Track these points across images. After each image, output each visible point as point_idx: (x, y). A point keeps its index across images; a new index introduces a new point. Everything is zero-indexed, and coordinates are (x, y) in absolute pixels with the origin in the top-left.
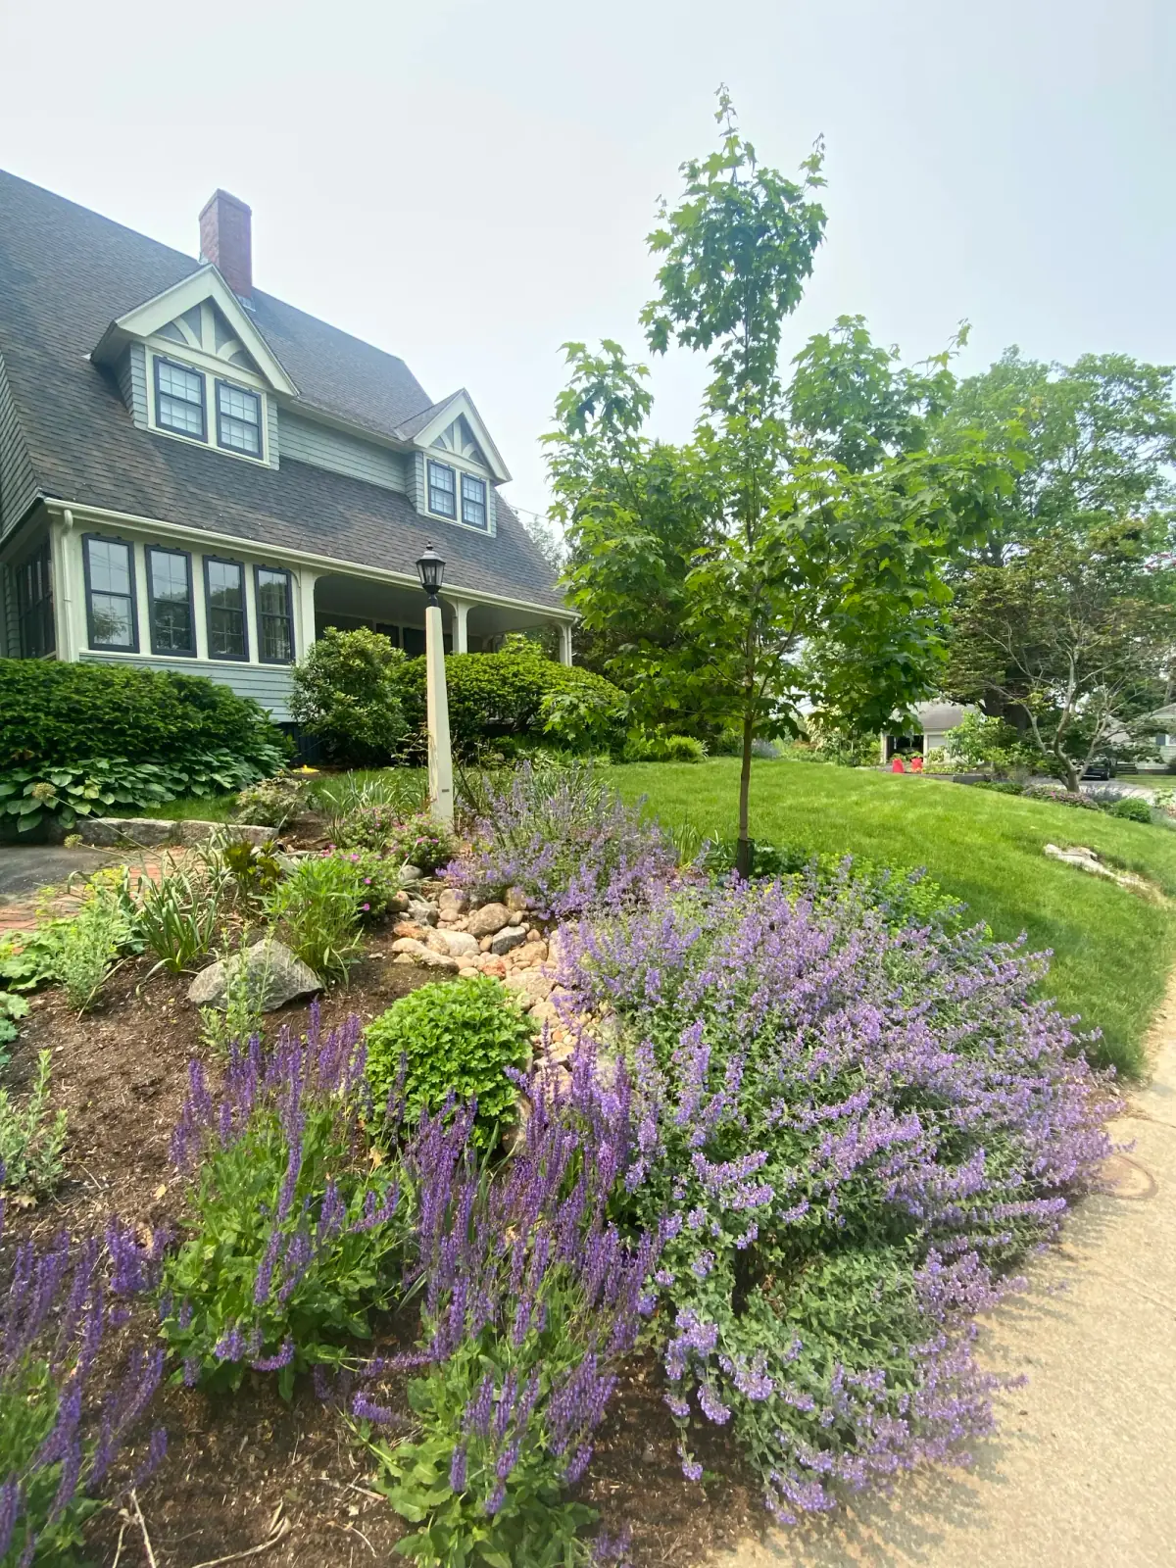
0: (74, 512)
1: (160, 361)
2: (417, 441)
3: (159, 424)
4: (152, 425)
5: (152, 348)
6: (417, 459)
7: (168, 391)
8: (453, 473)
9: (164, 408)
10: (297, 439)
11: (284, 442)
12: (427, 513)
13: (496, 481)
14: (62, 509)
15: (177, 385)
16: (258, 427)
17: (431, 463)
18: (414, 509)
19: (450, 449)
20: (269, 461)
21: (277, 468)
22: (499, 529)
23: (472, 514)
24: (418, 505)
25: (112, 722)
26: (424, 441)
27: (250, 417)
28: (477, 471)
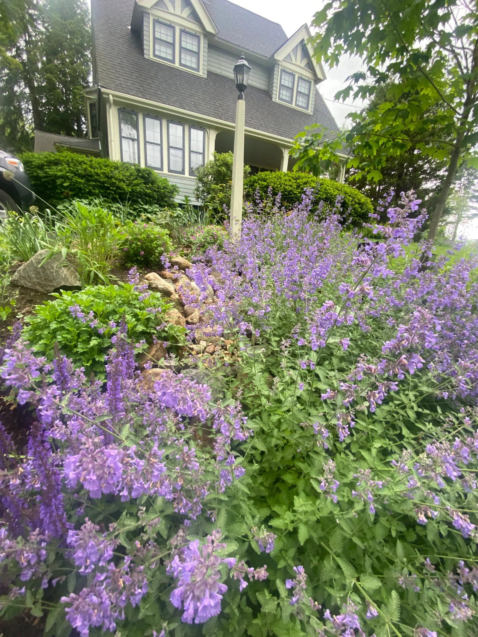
0: (114, 96)
1: (157, 21)
2: (276, 57)
3: (155, 55)
4: (151, 56)
5: (153, 15)
6: (276, 69)
7: (159, 37)
8: (294, 76)
9: (157, 47)
10: (216, 61)
11: (211, 63)
12: (277, 101)
13: (317, 81)
14: (108, 94)
15: (163, 34)
16: (198, 54)
17: (283, 71)
18: (271, 98)
19: (294, 62)
20: (202, 73)
21: (206, 76)
22: (316, 110)
23: (302, 101)
24: (273, 96)
25: (103, 183)
26: (280, 57)
27: (195, 49)
28: (307, 74)
